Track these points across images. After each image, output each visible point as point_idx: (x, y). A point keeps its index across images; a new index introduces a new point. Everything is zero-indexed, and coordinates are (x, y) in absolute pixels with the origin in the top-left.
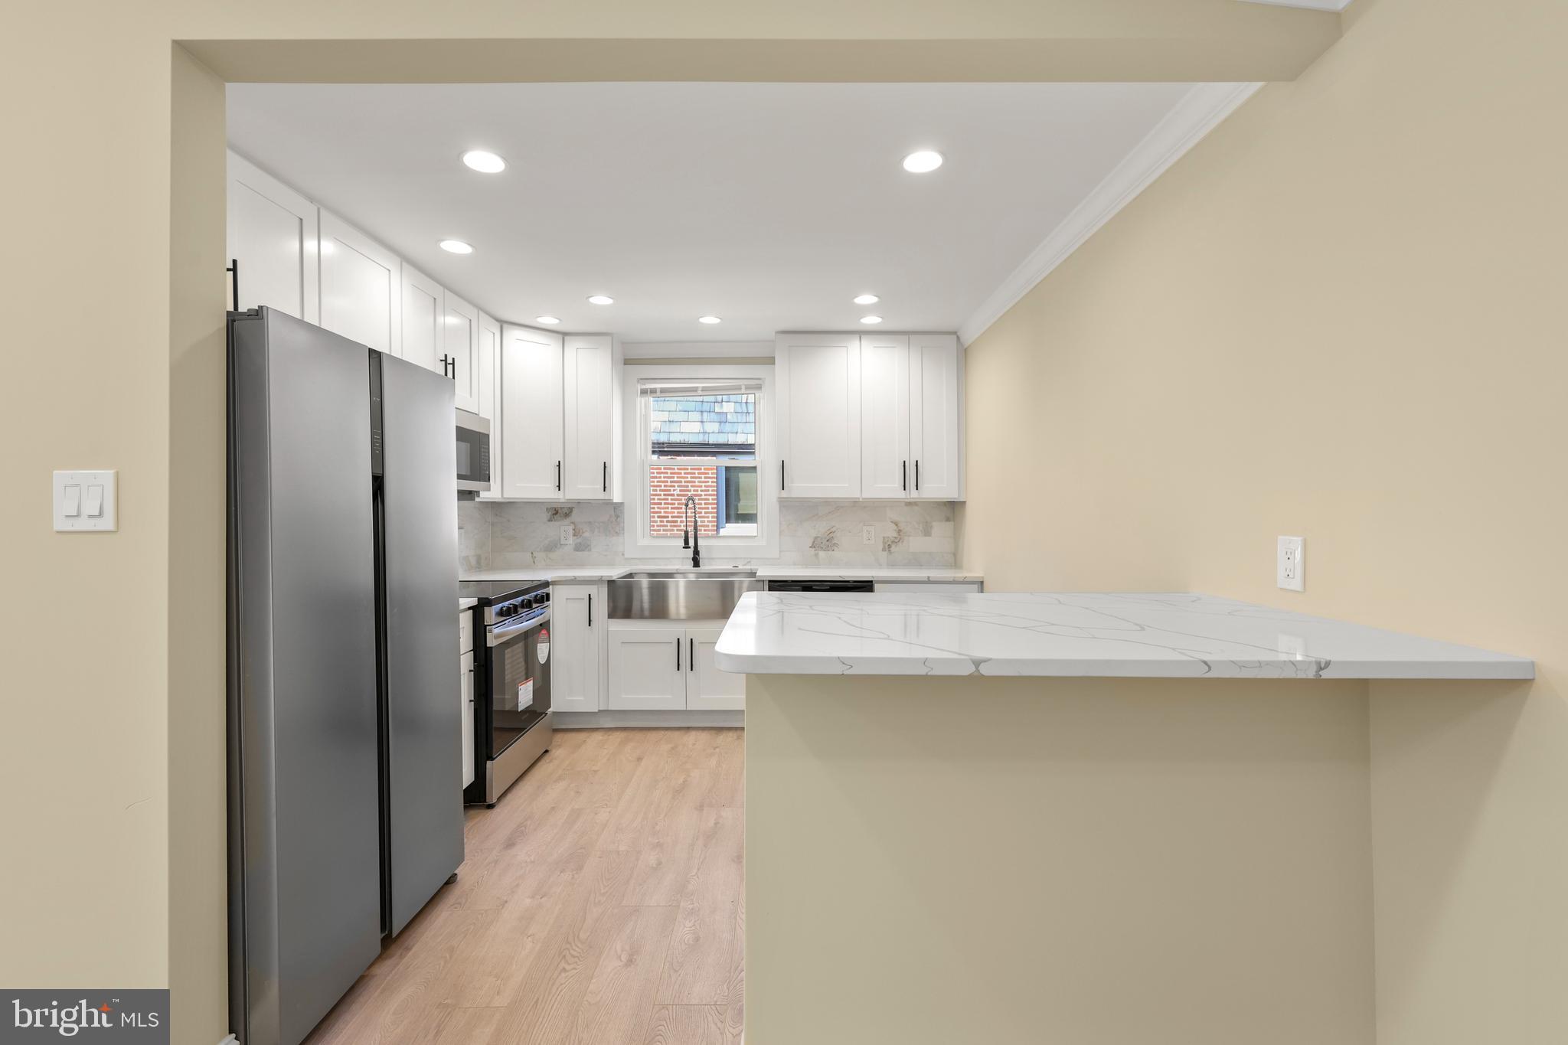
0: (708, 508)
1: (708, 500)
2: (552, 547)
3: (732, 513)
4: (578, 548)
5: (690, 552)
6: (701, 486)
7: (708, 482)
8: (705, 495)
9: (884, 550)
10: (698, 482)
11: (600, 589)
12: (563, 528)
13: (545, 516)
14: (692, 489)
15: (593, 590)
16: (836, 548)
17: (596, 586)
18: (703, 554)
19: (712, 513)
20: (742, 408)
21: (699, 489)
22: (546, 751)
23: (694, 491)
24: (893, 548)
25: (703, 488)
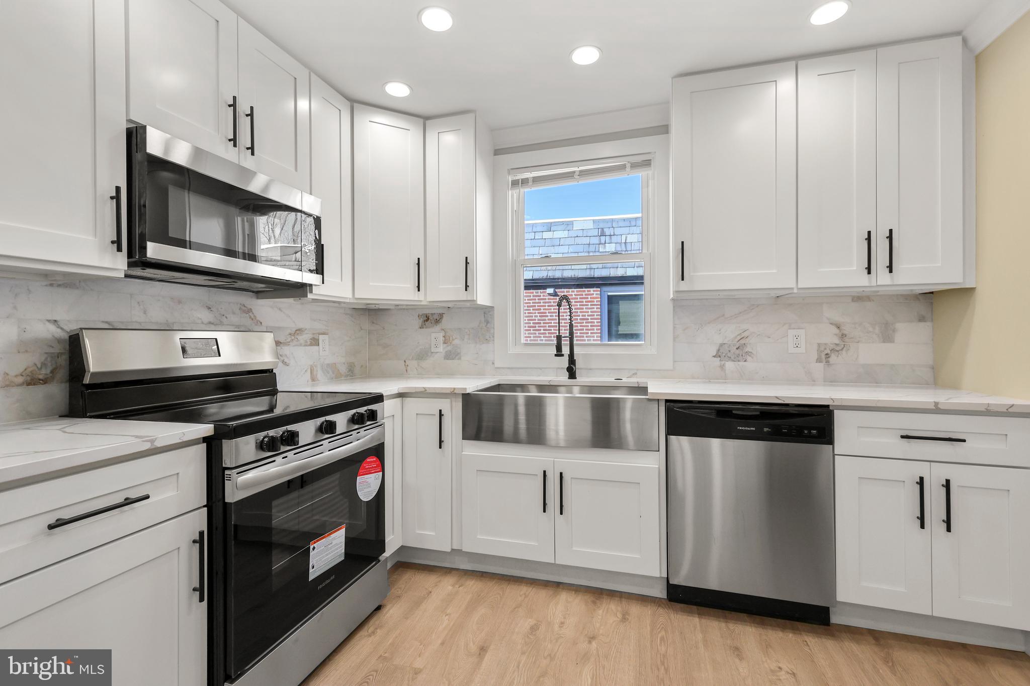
0: (593, 330)
1: (594, 322)
2: (423, 355)
3: (614, 333)
4: (449, 356)
5: (564, 361)
6: (588, 312)
7: (594, 308)
8: (591, 319)
9: (819, 360)
10: (586, 308)
11: (454, 403)
12: (434, 335)
13: (417, 322)
14: (581, 314)
15: (444, 405)
16: (749, 358)
17: (448, 400)
18: (579, 364)
19: (596, 333)
20: (621, 247)
21: (587, 314)
22: (379, 608)
23: (582, 316)
24: (833, 358)
25: (590, 314)
